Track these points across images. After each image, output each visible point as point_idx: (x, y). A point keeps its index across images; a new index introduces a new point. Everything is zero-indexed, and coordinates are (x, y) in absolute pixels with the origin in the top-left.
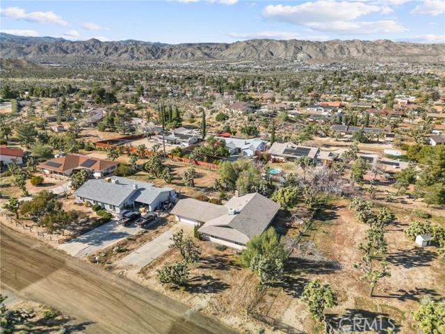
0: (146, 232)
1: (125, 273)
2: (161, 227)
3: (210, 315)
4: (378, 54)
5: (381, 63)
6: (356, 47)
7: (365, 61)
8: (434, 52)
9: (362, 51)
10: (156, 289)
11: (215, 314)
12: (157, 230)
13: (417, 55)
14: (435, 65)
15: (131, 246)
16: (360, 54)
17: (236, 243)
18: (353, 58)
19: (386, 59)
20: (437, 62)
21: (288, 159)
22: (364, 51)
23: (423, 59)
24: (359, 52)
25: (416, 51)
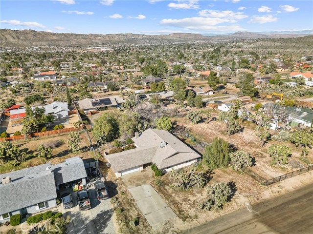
0: (117, 199)
1: (176, 230)
2: (117, 189)
3: (258, 201)
4: (30, 40)
5: (35, 46)
6: (10, 34)
7: (22, 45)
8: (66, 38)
9: (16, 38)
10: (213, 217)
11: (258, 199)
12: (119, 192)
13: (57, 40)
14: (70, 46)
15: (133, 214)
16: (16, 40)
17: (187, 162)
18: (11, 43)
19: (38, 43)
20: (70, 44)
21: (99, 110)
22: (18, 37)
23: (61, 43)
24: (14, 38)
25: (55, 38)
